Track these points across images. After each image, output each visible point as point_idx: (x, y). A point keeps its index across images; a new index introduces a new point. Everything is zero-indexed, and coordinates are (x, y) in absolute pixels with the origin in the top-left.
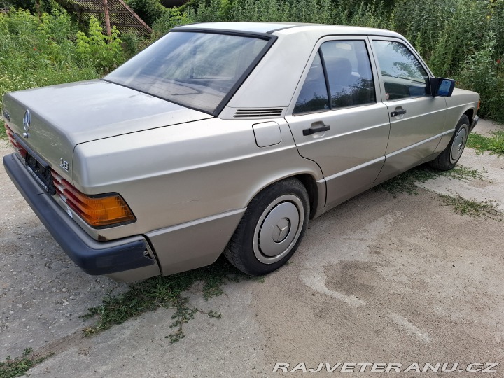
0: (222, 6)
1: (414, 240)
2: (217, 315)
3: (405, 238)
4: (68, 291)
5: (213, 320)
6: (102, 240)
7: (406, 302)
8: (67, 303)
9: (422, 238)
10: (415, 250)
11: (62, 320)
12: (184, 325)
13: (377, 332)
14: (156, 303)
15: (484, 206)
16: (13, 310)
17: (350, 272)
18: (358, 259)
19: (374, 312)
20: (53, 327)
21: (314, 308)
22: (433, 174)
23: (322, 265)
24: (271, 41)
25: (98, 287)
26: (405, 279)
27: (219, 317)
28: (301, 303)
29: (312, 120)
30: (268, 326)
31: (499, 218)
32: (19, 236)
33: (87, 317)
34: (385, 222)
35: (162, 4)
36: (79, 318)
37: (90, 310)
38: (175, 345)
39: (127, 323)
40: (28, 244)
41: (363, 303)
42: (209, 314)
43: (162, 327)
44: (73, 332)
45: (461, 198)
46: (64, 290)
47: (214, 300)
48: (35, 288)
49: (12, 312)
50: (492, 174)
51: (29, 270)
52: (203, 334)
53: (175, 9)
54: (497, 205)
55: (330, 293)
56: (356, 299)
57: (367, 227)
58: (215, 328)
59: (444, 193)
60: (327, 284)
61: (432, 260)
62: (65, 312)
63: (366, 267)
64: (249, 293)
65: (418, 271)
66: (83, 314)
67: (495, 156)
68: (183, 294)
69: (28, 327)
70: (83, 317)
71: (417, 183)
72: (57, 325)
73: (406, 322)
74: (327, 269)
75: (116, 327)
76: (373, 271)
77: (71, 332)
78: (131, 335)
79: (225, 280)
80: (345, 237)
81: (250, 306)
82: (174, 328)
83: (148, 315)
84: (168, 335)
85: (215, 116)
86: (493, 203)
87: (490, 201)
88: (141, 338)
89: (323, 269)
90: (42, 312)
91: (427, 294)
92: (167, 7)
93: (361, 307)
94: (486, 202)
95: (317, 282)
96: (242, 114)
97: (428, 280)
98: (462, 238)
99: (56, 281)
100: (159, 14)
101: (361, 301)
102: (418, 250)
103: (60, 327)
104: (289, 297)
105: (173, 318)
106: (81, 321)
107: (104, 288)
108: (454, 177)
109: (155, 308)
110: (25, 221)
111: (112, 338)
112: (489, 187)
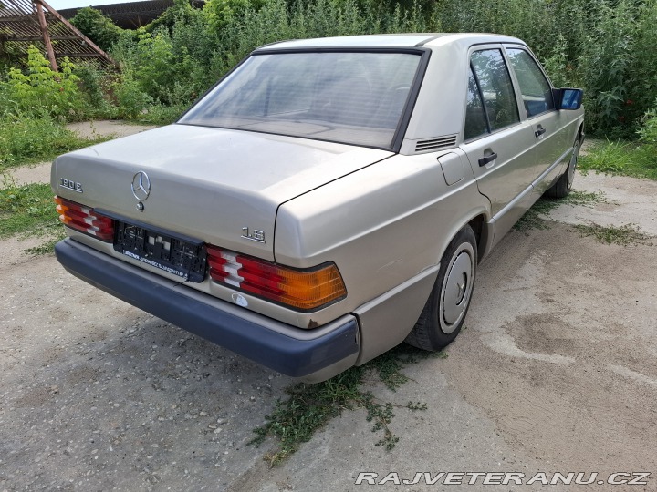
0: (210, 22)
1: (579, 279)
2: (420, 406)
3: (567, 279)
4: (209, 415)
5: (418, 413)
6: (313, 327)
7: (614, 350)
8: (219, 430)
9: (585, 275)
10: (588, 292)
11: (226, 453)
12: (388, 425)
13: (607, 389)
14: (335, 406)
15: (626, 231)
16: (151, 454)
17: (536, 328)
18: (535, 311)
19: (589, 368)
20: (221, 464)
21: (524, 376)
22: (551, 203)
23: (500, 325)
24: (426, 55)
25: (246, 401)
26: (596, 324)
27: (424, 408)
28: (504, 373)
29: (483, 147)
30: (487, 408)
31: (648, 242)
32: (87, 356)
33: (257, 442)
34: (535, 264)
35: (117, 25)
36: (248, 444)
37: (256, 431)
38: (394, 451)
39: (317, 437)
40: (108, 363)
41: (573, 360)
42: (408, 407)
43: (363, 433)
44: (252, 464)
45: (597, 226)
46: (202, 414)
47: (401, 389)
48: (160, 419)
49: (149, 457)
50: (612, 195)
51: (135, 398)
52: (418, 432)
53: (142, 29)
54: (638, 228)
55: (530, 355)
56: (562, 357)
57: (519, 272)
58: (428, 422)
59: (577, 223)
60: (520, 346)
61: (611, 298)
62: (223, 441)
63: (549, 319)
64: (438, 373)
65: (605, 314)
66: (250, 439)
67: (602, 175)
68: (361, 388)
69: (186, 472)
70: (252, 442)
71: (541, 216)
72: (224, 460)
73: (630, 373)
74: (508, 328)
75: (305, 446)
76: (559, 322)
77: (250, 465)
78: (330, 451)
79: (399, 363)
80: (503, 288)
81: (450, 387)
82: (378, 432)
83: (334, 421)
84: (377, 442)
85: (397, 153)
86: (633, 227)
87: (629, 225)
88: (347, 453)
89: (504, 330)
90: (192, 448)
91: (630, 337)
92: (124, 28)
93: (572, 365)
94: (626, 227)
95: (507, 346)
96: (423, 146)
97: (621, 321)
98: (625, 269)
99: (183, 404)
100: (115, 38)
101: (568, 358)
102: (589, 290)
103: (230, 462)
104: (487, 368)
105: (369, 420)
106: (253, 448)
107: (254, 400)
108: (576, 203)
109: (338, 413)
110: (81, 335)
111: (311, 461)
112: (617, 210)
